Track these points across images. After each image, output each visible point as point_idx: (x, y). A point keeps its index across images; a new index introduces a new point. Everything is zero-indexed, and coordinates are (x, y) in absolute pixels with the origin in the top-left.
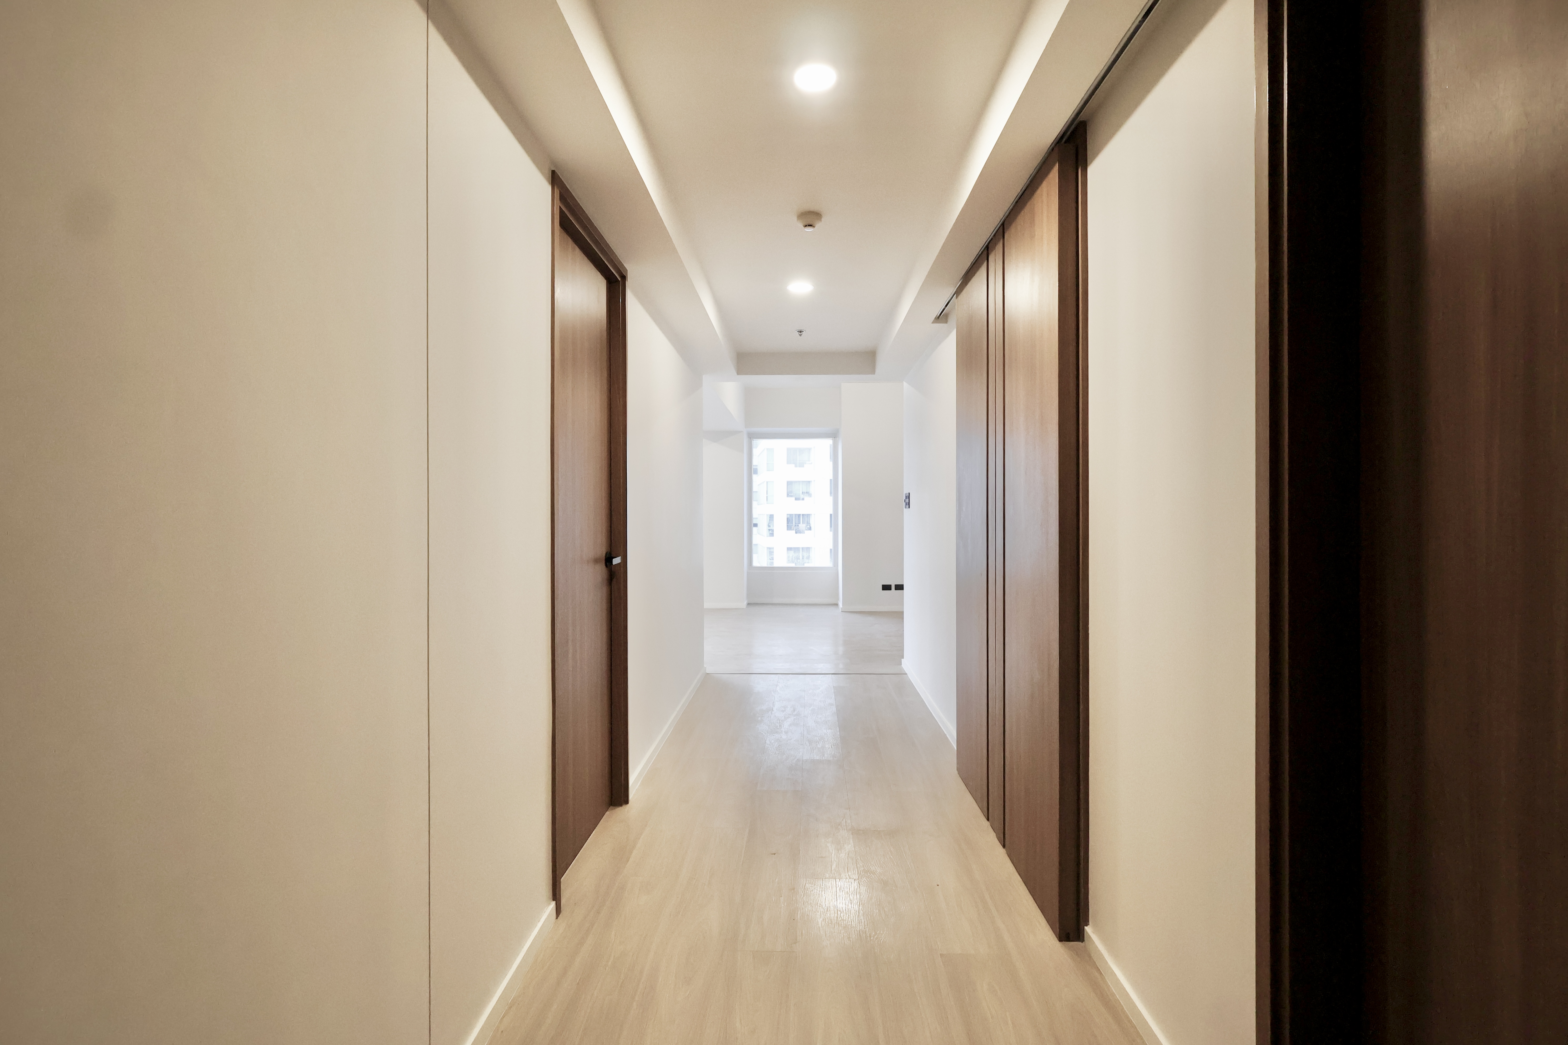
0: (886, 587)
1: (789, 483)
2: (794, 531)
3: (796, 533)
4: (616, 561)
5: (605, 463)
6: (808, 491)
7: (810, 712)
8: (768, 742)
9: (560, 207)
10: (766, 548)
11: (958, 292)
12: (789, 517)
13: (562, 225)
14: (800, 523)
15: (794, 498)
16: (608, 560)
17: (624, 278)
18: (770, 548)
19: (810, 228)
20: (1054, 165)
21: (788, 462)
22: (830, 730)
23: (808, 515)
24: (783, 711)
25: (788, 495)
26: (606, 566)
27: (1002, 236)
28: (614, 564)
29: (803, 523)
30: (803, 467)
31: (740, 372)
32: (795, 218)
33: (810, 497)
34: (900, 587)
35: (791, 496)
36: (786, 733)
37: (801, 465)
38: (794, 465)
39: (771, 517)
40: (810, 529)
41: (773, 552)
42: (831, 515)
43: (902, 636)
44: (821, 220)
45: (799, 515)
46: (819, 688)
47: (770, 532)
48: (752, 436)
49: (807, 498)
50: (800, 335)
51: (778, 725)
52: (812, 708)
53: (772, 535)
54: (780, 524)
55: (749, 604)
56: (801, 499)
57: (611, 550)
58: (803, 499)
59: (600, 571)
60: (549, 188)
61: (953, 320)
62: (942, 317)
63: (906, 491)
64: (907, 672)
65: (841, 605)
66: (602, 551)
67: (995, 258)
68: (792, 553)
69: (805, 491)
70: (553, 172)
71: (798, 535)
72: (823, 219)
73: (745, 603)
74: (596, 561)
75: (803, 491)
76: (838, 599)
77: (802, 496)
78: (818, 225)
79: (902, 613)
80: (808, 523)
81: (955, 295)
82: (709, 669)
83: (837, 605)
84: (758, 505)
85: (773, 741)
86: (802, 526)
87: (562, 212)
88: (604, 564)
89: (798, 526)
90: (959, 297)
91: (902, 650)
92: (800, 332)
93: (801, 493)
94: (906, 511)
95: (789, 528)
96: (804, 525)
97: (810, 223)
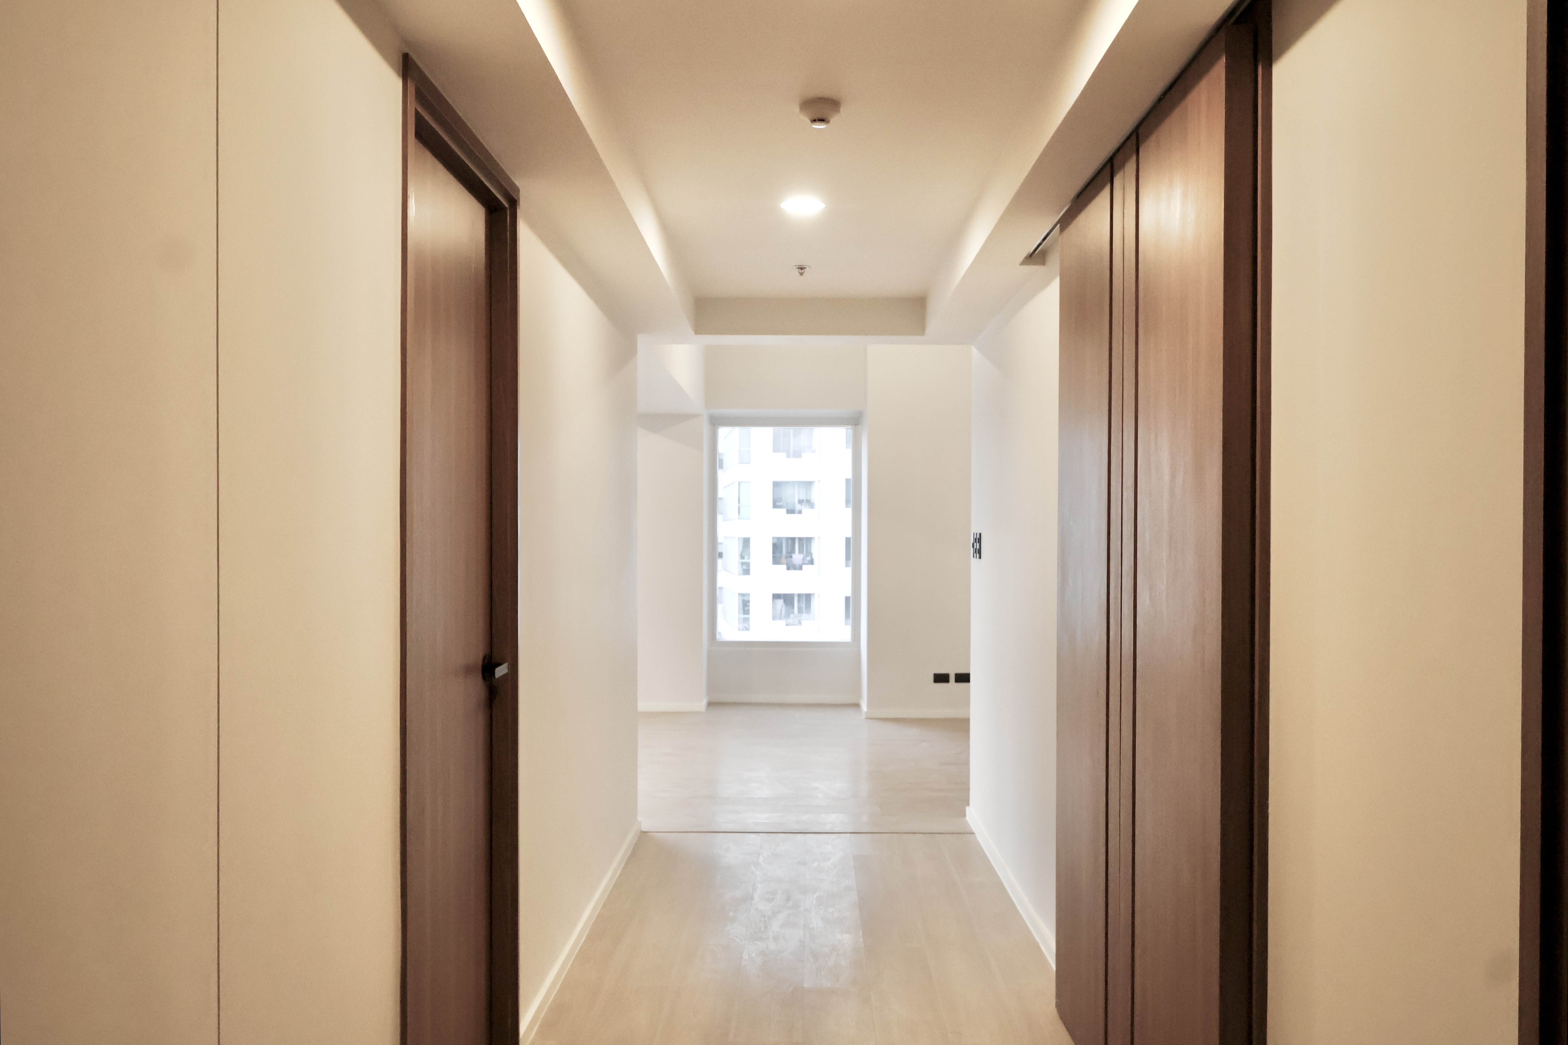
0: (941, 678)
1: (776, 485)
2: (785, 566)
3: (788, 569)
4: (501, 671)
5: (482, 507)
6: (809, 498)
7: (814, 902)
8: (745, 956)
9: (415, 108)
10: (737, 595)
11: (1065, 221)
12: (776, 541)
13: (419, 135)
14: (794, 552)
15: (784, 510)
16: (488, 668)
17: (514, 203)
18: (743, 595)
19: (822, 123)
20: (1218, 58)
21: (776, 450)
22: (847, 935)
23: (809, 540)
24: (770, 900)
25: (775, 506)
26: (484, 678)
27: (1134, 148)
28: (496, 677)
29: (800, 552)
30: (800, 456)
31: (699, 329)
32: (797, 109)
33: (812, 508)
34: (963, 678)
35: (780, 507)
36: (776, 939)
37: (797, 454)
38: (785, 454)
39: (746, 542)
40: (811, 562)
41: (749, 601)
42: (848, 540)
43: (967, 763)
44: (839, 112)
45: (793, 539)
46: (830, 859)
47: (744, 567)
48: (716, 422)
49: (806, 510)
50: (801, 274)
51: (762, 926)
52: (817, 894)
53: (747, 572)
54: (761, 553)
55: (711, 704)
56: (796, 511)
57: (491, 652)
58: (800, 512)
59: (475, 687)
60: (399, 83)
61: (1054, 261)
62: (1036, 256)
63: (975, 529)
64: (974, 830)
65: (864, 707)
66: (476, 653)
67: (1123, 181)
68: (780, 602)
69: (803, 497)
70: (406, 58)
71: (792, 572)
72: (842, 110)
73: (704, 703)
74: (468, 670)
75: (801, 498)
76: (859, 696)
77: (798, 507)
78: (835, 120)
79: (967, 721)
80: (809, 553)
81: (1059, 225)
82: (646, 823)
83: (857, 706)
84: (724, 521)
85: (753, 955)
86: (797, 557)
87: (419, 118)
88: (480, 675)
89: (791, 557)
90: (1066, 232)
91: (966, 789)
92: (802, 269)
93: (796, 501)
94: (974, 561)
95: (776, 561)
96: (801, 556)
97: (820, 117)
